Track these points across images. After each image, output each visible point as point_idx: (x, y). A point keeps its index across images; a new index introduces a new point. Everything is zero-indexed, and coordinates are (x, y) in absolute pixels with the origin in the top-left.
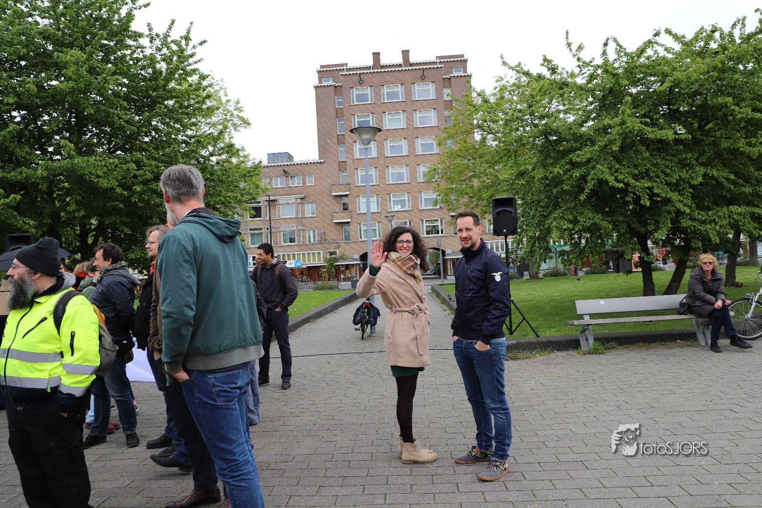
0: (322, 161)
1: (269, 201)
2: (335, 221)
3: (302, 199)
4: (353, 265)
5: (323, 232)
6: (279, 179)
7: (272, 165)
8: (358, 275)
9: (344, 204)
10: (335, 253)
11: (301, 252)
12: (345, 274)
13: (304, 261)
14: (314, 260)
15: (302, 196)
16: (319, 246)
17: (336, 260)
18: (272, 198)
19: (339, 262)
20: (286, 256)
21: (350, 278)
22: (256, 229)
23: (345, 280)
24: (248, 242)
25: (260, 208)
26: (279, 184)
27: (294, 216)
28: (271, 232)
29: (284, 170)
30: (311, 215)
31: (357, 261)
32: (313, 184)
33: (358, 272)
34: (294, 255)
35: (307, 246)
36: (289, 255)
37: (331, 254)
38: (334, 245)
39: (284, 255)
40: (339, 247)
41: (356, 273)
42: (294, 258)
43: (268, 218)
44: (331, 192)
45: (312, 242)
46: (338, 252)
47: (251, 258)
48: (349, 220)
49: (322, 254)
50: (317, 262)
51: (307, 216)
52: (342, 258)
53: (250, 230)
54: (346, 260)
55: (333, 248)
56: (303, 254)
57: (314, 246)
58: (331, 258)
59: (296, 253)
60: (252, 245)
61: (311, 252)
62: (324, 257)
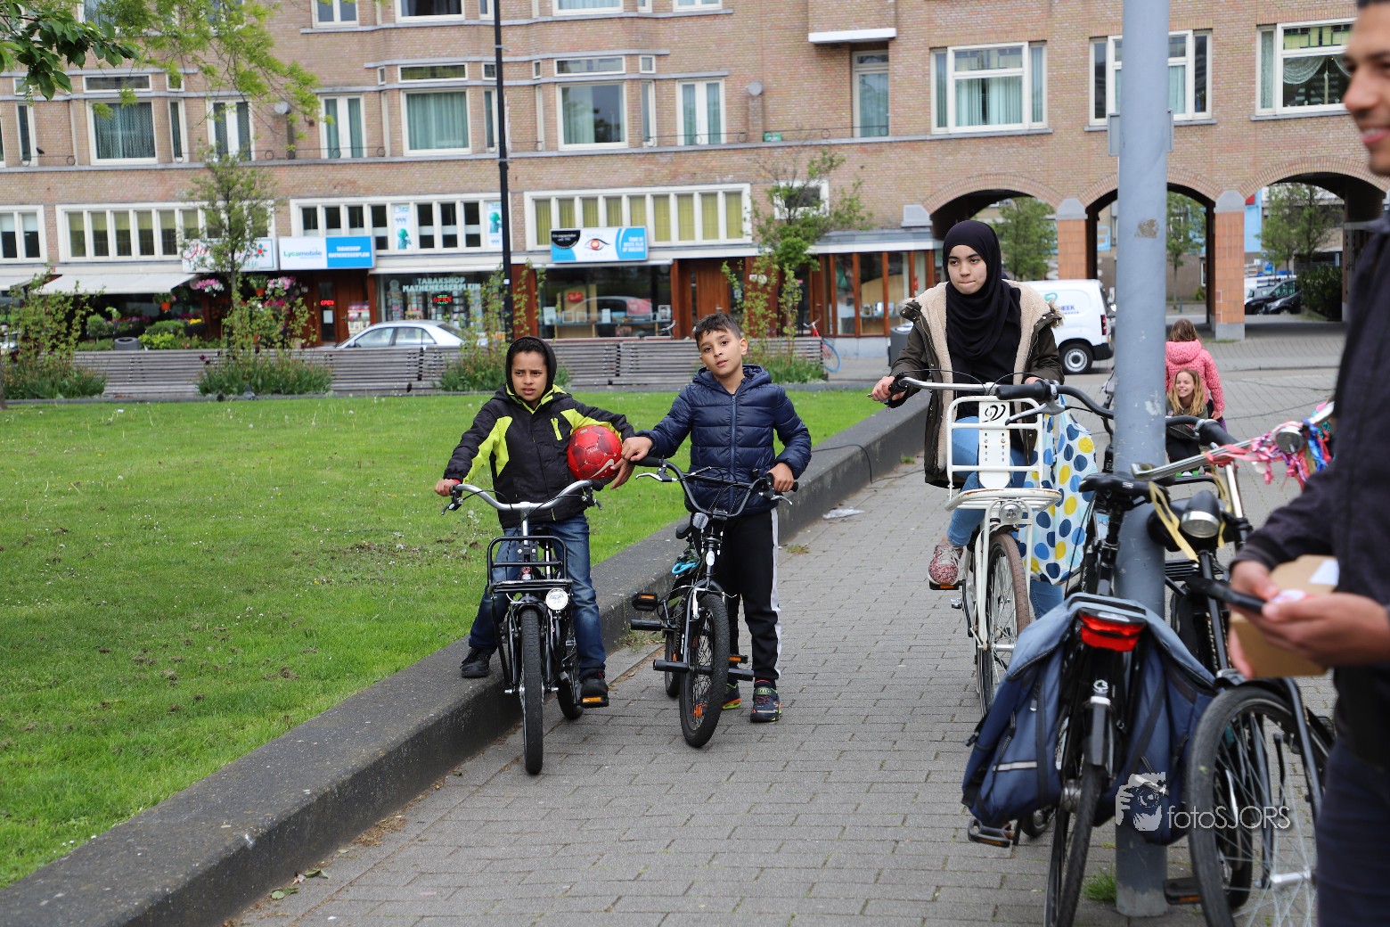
2: (814, 36)
4: (896, 256)
5: (755, 90)
10: (808, 197)
11: (648, 191)
12: (854, 302)
13: (662, 230)
14: (710, 229)
16: (738, 159)
17: (818, 230)
19: (829, 240)
20: (578, 206)
21: (879, 323)
22: (434, 70)
23: (854, 328)
24: (395, 133)
27: (619, 9)
28: (500, 87)
30: (699, 7)
31: (916, 238)
34: (613, 202)
35: (679, 158)
36: (589, 202)
37: (793, 199)
38: (805, 156)
39: (566, 203)
40: (829, 166)
42: (613, 220)
43: (488, 15)
45: (703, 139)
46: (825, 193)
48: (888, 32)
49: (746, 202)
50: (723, 239)
52: (846, 220)
54: (866, 227)
55: (803, 169)
56: (661, 199)
57: (713, 161)
58: (790, 221)
59: (624, 192)
60: (413, 146)
61: (696, 189)
62: (756, 213)
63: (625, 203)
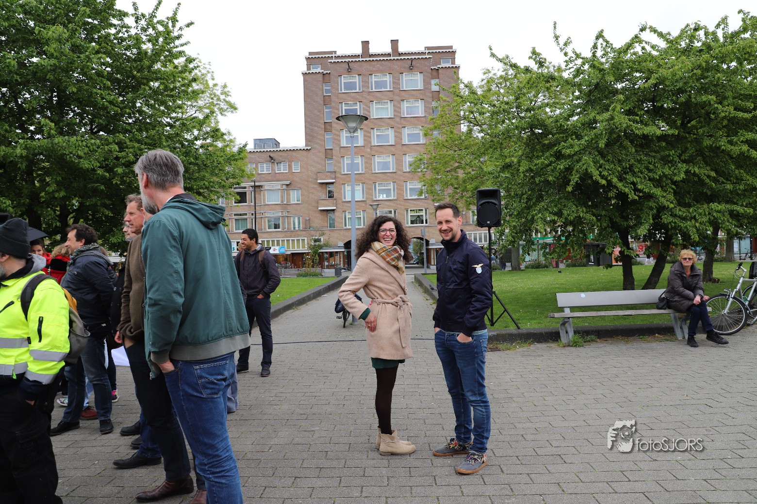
0: (309, 148)
1: (255, 187)
2: (320, 209)
3: (287, 185)
4: (337, 252)
5: (308, 219)
6: (265, 165)
7: (259, 150)
8: (342, 262)
9: (330, 192)
10: (319, 240)
11: (285, 239)
12: (328, 262)
13: (288, 247)
14: (298, 247)
15: (288, 182)
16: (304, 233)
17: (321, 247)
18: (257, 184)
19: (323, 249)
20: (271, 242)
21: (334, 265)
22: (241, 215)
23: (329, 267)
24: (232, 227)
25: (245, 193)
26: (265, 170)
27: (279, 203)
28: (255, 218)
29: (270, 157)
30: (296, 202)
31: (341, 249)
32: (299, 171)
33: (342, 260)
34: (278, 241)
35: (292, 232)
36: (273, 241)
37: (316, 241)
38: (318, 232)
39: (268, 242)
40: (323, 234)
41: (340, 261)
42: (278, 244)
43: (253, 204)
44: (317, 180)
45: (297, 229)
46: (322, 240)
47: (236, 244)
48: (335, 208)
49: (306, 241)
50: (301, 249)
51: (292, 202)
52: (326, 245)
53: (235, 215)
54: (330, 247)
55: (318, 235)
56: (288, 241)
57: (299, 233)
58: (315, 245)
59: (280, 239)
60: (236, 230)
61: (295, 239)
62: (308, 244)
63: (281, 241)
